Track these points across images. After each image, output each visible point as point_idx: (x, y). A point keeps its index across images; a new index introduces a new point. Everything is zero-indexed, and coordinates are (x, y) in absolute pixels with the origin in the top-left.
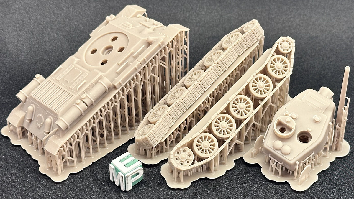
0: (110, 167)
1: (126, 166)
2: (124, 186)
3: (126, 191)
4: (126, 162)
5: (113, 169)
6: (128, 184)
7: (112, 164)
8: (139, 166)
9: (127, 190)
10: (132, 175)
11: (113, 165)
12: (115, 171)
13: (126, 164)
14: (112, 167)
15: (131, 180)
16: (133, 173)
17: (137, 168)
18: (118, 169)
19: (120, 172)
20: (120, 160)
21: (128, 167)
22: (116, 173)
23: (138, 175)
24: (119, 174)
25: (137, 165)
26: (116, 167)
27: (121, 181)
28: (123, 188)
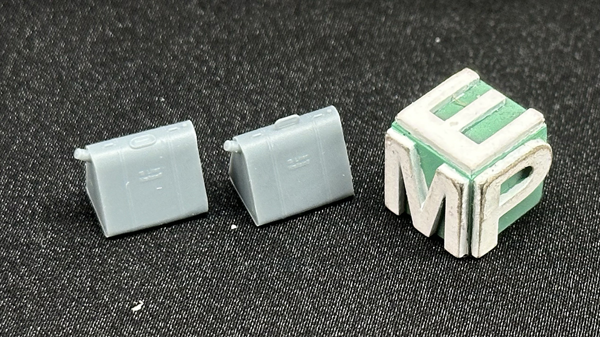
0: (387, 143)
1: (470, 133)
2: (464, 232)
3: (469, 257)
4: (464, 117)
5: (408, 150)
6: (483, 224)
7: (399, 129)
8: (535, 132)
9: (475, 254)
10: (504, 179)
11: (407, 134)
12: (418, 160)
13: (468, 125)
14: (399, 144)
15: (498, 202)
16: (509, 168)
17: (525, 144)
18: (435, 150)
19: (444, 164)
20: (436, 110)
21: (484, 140)
22: (420, 170)
23: (528, 177)
24: (439, 173)
25: (525, 130)
26: (420, 142)
27: (450, 212)
28: (457, 241)
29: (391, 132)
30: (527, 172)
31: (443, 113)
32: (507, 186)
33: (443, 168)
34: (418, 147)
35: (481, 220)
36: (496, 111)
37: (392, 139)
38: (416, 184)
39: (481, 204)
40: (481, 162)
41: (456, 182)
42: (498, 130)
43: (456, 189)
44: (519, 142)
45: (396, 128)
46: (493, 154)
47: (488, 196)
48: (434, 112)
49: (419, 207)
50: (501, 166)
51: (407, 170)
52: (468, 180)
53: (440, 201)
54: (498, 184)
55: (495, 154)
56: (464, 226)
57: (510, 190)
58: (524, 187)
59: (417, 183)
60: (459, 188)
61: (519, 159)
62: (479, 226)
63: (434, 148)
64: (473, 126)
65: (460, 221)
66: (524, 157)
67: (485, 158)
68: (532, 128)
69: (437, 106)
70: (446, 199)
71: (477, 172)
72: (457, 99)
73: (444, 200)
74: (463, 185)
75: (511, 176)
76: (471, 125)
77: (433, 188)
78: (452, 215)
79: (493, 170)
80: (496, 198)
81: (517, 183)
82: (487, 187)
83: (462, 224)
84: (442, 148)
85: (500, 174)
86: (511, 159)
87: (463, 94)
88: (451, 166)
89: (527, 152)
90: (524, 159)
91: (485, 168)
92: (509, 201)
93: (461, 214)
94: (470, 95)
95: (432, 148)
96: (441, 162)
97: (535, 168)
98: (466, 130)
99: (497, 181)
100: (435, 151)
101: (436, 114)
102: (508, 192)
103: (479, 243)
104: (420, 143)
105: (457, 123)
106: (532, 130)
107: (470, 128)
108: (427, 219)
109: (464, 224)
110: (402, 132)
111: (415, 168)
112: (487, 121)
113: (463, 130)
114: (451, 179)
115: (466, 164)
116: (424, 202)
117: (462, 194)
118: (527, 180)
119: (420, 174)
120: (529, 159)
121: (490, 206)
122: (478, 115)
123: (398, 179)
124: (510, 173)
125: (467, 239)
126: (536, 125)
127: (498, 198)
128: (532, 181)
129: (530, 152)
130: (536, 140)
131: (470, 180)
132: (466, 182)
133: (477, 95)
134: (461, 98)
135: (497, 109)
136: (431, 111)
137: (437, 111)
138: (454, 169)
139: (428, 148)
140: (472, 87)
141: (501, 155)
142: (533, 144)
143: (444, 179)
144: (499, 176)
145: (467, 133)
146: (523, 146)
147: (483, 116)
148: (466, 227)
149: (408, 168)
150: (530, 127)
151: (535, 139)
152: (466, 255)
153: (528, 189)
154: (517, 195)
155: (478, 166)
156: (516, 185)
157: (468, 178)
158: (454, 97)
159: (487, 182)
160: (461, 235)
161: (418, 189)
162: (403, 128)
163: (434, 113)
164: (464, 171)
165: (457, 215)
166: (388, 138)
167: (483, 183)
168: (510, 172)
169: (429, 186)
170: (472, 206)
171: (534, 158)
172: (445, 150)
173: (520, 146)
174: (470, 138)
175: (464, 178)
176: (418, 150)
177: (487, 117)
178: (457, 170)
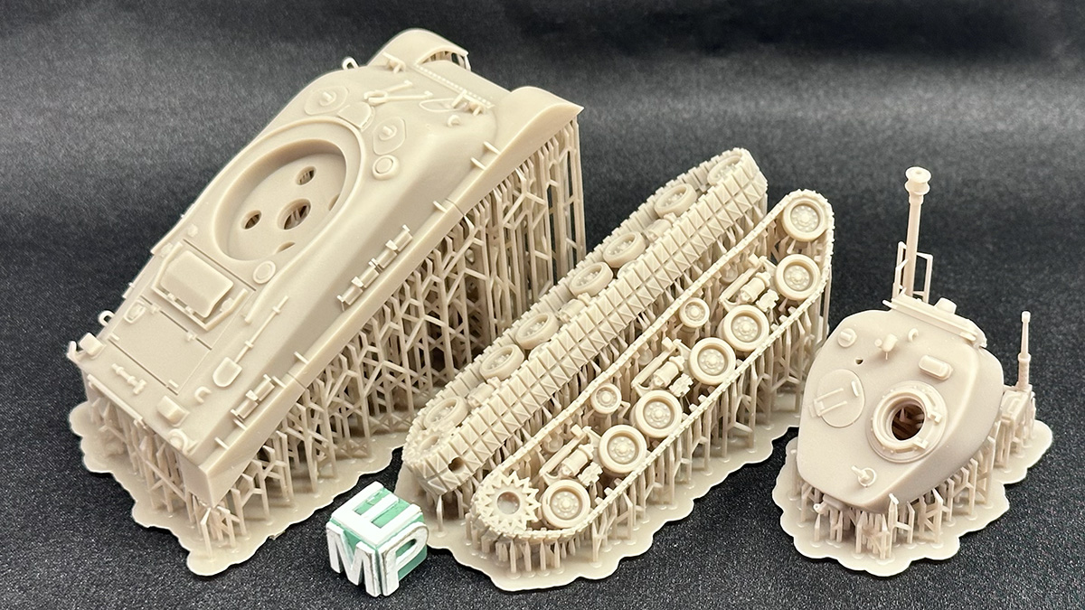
29: (329, 525)
30: (413, 542)
31: (359, 512)
32: (399, 553)
33: (360, 545)
34: (345, 532)
35: (386, 574)
36: (393, 507)
37: (330, 529)
39: (384, 564)
40: (381, 539)
41: (368, 553)
42: (393, 518)
43: (368, 556)
44: (405, 525)
45: (332, 522)
48: (355, 510)
49: (350, 568)
50: (394, 541)
53: (361, 566)
54: (393, 553)
55: (390, 534)
56: (376, 578)
57: (403, 554)
58: (412, 551)
59: (347, 554)
60: (370, 556)
61: (406, 535)
62: (385, 578)
63: (354, 533)
65: (374, 576)
66: (409, 534)
68: (414, 516)
69: (356, 507)
70: (364, 564)
71: (379, 546)
72: (369, 501)
73: (362, 564)
74: (372, 554)
75: (402, 546)
76: (377, 517)
78: (368, 572)
79: (389, 545)
81: (406, 550)
84: (358, 533)
85: (394, 546)
86: (401, 536)
87: (372, 497)
88: (364, 543)
89: (412, 531)
91: (384, 543)
92: (402, 562)
93: (373, 571)
96: (359, 541)
97: (417, 539)
99: (392, 551)
103: (387, 587)
104: (347, 530)
108: (355, 574)
110: (335, 525)
111: (346, 546)
112: (387, 513)
113: (372, 520)
114: (365, 552)
115: (372, 542)
116: (352, 563)
117: (372, 560)
119: (348, 549)
120: (413, 534)
121: (390, 566)
122: (381, 511)
123: (336, 553)
125: (379, 586)
126: (416, 514)
127: (394, 561)
128: (417, 548)
129: (414, 530)
131: (376, 551)
132: (373, 552)
133: (382, 497)
134: (372, 500)
136: (353, 510)
137: (357, 510)
138: (366, 545)
139: (351, 533)
140: (378, 493)
141: (394, 534)
142: (415, 525)
143: (361, 551)
145: (374, 522)
146: (408, 527)
147: (384, 511)
149: (342, 547)
151: (415, 522)
152: (380, 595)
153: (413, 554)
154: (407, 558)
155: (379, 542)
158: (367, 500)
159: (386, 551)
160: (375, 584)
161: (349, 556)
162: (336, 522)
164: (371, 546)
165: (371, 573)
166: (328, 528)
167: (384, 552)
168: (401, 544)
169: (354, 555)
170: (379, 566)
171: (416, 533)
172: (360, 533)
174: (376, 526)
175: (372, 550)
176: (345, 534)
177: (387, 511)
178: (368, 545)
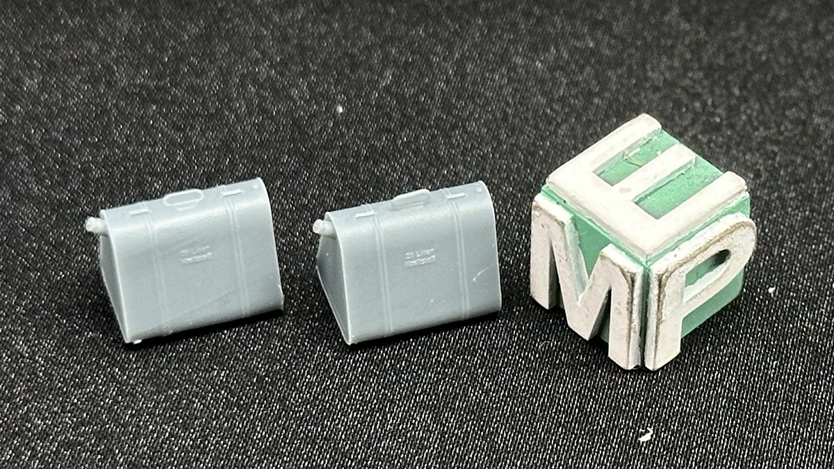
0: (535, 213)
1: (645, 203)
2: (635, 337)
3: (641, 370)
4: (639, 182)
5: (562, 224)
6: (661, 326)
7: (551, 195)
8: (734, 204)
9: (650, 366)
10: (690, 266)
11: (562, 203)
12: (575, 238)
13: (643, 193)
14: (550, 216)
15: (682, 297)
16: (697, 252)
17: (721, 220)
18: (599, 225)
19: (610, 246)
20: (602, 170)
21: (665, 213)
22: (578, 252)
23: (723, 264)
24: (603, 258)
25: (721, 202)
26: (579, 213)
27: (617, 309)
28: (626, 348)
29: (540, 199)
30: (722, 257)
31: (610, 175)
32: (694, 276)
33: (609, 251)
34: (575, 220)
35: (659, 321)
36: (683, 174)
37: (541, 209)
38: (571, 269)
39: (659, 300)
40: (660, 244)
41: (626, 270)
42: (684, 201)
43: (626, 279)
44: (712, 217)
45: (547, 193)
46: (676, 233)
47: (668, 290)
48: (599, 172)
49: (576, 300)
50: (686, 249)
51: (560, 250)
52: (642, 268)
53: (604, 294)
54: (682, 274)
55: (679, 234)
56: (635, 328)
57: (699, 280)
58: (718, 277)
59: (574, 268)
60: (629, 279)
61: (711, 240)
62: (655, 328)
63: (596, 223)
64: (651, 194)
65: (631, 321)
66: (718, 238)
67: (665, 238)
68: (729, 199)
69: (603, 165)
70: (612, 292)
71: (654, 257)
72: (630, 155)
73: (609, 292)
74: (635, 274)
75: (699, 263)
76: (648, 193)
77: (594, 276)
78: (620, 313)
79: (675, 256)
80: (679, 291)
81: (707, 272)
82: (667, 277)
83: (632, 325)
84: (607, 224)
85: (685, 261)
86: (700, 240)
87: (639, 149)
88: (619, 248)
89: (722, 231)
90: (718, 241)
91: (666, 252)
92: (696, 295)
93: (631, 313)
94: (648, 151)
95: (594, 223)
96: (607, 242)
97: (732, 251)
98: (641, 199)
99: (681, 269)
100: (599, 227)
101: (602, 175)
102: (696, 283)
103: (656, 351)
104: (579, 215)
105: (629, 190)
106: (729, 202)
107: (646, 196)
108: (587, 317)
109: (635, 325)
110: (555, 200)
111: (571, 249)
112: (669, 186)
113: (638, 199)
114: (619, 266)
115: (639, 246)
116: (582, 294)
117: (633, 286)
118: (723, 267)
119: (577, 257)
120: (725, 240)
121: (671, 303)
122: (658, 179)
123: (548, 261)
124: (699, 259)
125: (640, 346)
126: (735, 195)
127: (682, 293)
128: (728, 269)
129: (727, 230)
130: (735, 214)
131: (645, 269)
132: (638, 271)
133: (657, 150)
134: (635, 154)
135: (683, 171)
136: (594, 172)
137: (603, 172)
138: (624, 253)
139: (589, 223)
140: (651, 140)
141: (687, 234)
142: (730, 220)
143: (611, 265)
144: (685, 263)
145: (642, 203)
146: (716, 222)
147: (665, 180)
148: (638, 329)
149: (562, 248)
150: (728, 197)
151: (733, 213)
152: (637, 366)
153: (722, 280)
154: (707, 288)
155: (655, 250)
156: (707, 275)
157: (642, 265)
158: (626, 152)
159: (667, 271)
160: (632, 340)
161: (575, 277)
162: (556, 195)
163: (598, 175)
164: (637, 255)
165: (625, 313)
166: (536, 207)
167: (662, 272)
168: (699, 257)
169: (589, 274)
170: (647, 302)
171: (732, 238)
172: (612, 226)
173: (714, 222)
174: (646, 211)
175: (636, 264)
176: (575, 225)
177: (669, 182)
178: (627, 253)
